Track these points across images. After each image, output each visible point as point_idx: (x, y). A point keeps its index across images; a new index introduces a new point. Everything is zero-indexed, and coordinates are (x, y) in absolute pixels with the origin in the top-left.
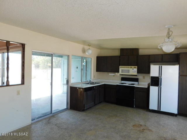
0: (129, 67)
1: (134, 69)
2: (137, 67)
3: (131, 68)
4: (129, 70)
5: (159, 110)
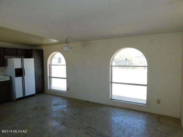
5: (24, 96)
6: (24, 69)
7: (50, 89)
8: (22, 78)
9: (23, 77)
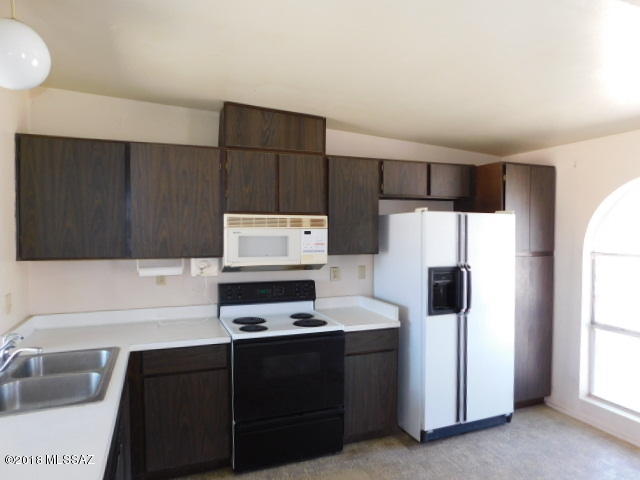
0: (283, 223)
1: (314, 231)
2: (325, 218)
3: (297, 224)
4: (285, 239)
5: (462, 421)
6: (469, 274)
7: (590, 395)
8: (459, 319)
9: (462, 317)
